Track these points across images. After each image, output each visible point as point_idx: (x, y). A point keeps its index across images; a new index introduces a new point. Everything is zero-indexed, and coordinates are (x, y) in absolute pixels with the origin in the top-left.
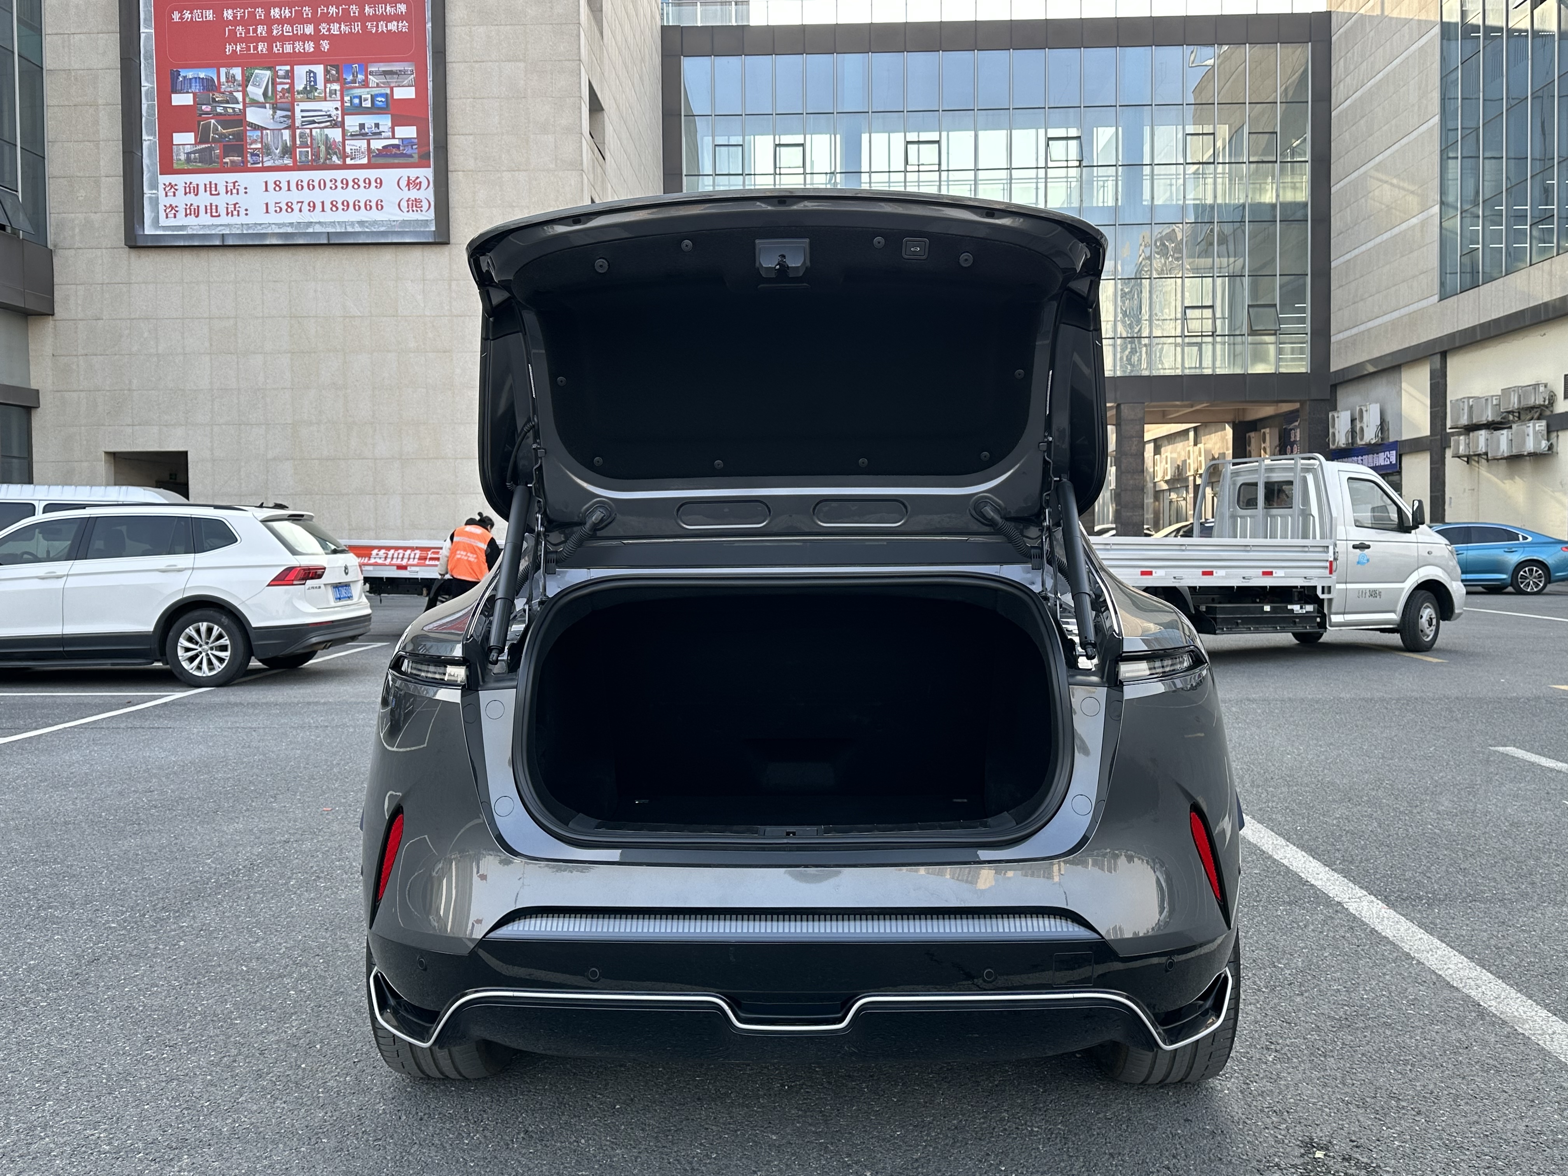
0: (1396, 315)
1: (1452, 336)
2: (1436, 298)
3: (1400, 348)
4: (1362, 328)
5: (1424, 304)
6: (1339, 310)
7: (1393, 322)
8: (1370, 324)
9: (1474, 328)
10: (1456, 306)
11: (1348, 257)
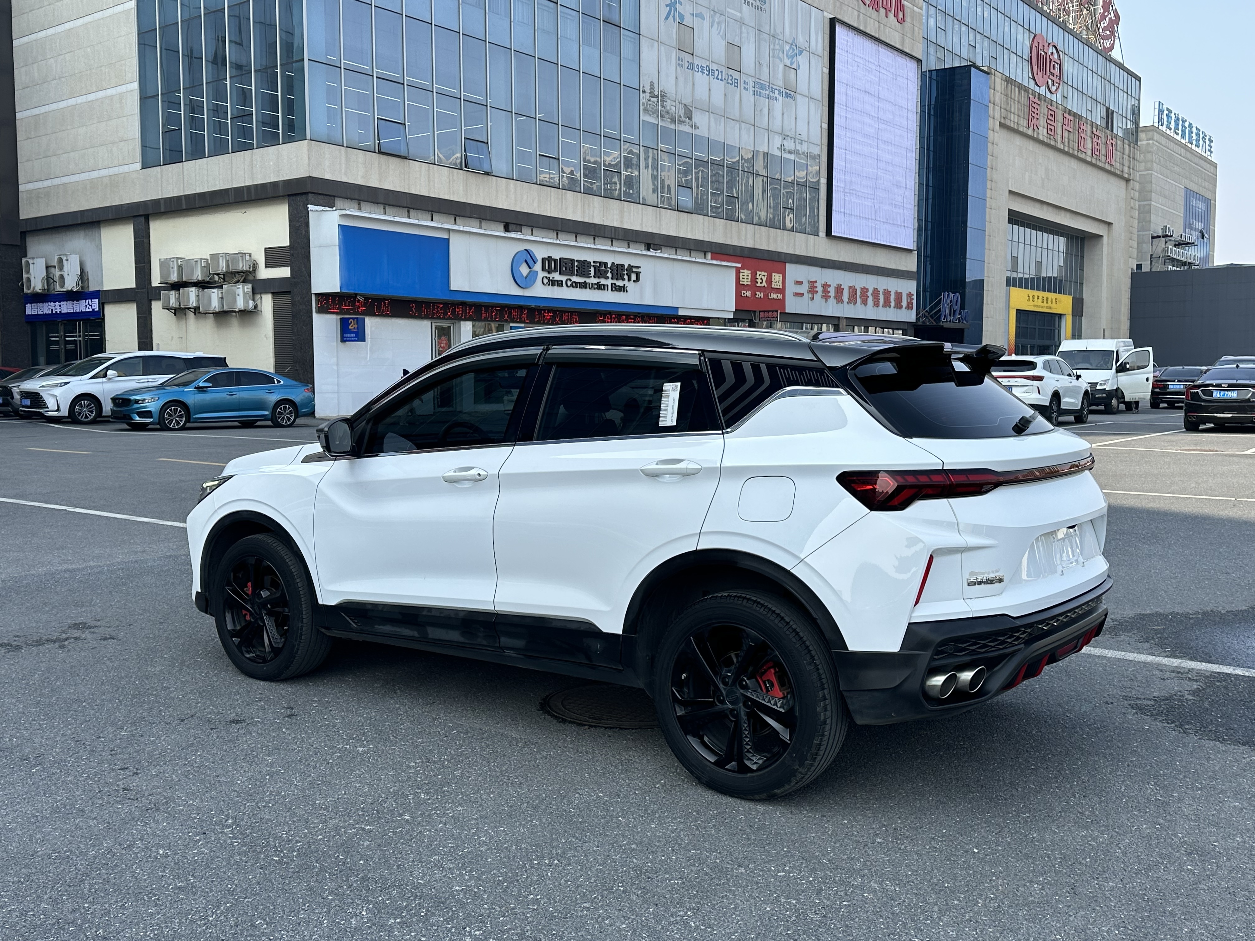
0: (95, 174)
1: (156, 202)
2: (138, 166)
3: (101, 206)
4: (57, 181)
5: (126, 169)
6: (28, 161)
7: (92, 181)
8: (65, 180)
9: (179, 198)
10: (159, 175)
11: (36, 111)
